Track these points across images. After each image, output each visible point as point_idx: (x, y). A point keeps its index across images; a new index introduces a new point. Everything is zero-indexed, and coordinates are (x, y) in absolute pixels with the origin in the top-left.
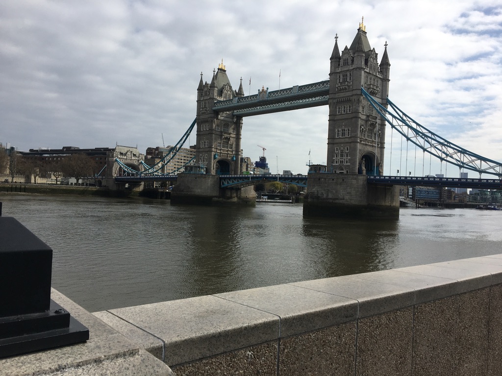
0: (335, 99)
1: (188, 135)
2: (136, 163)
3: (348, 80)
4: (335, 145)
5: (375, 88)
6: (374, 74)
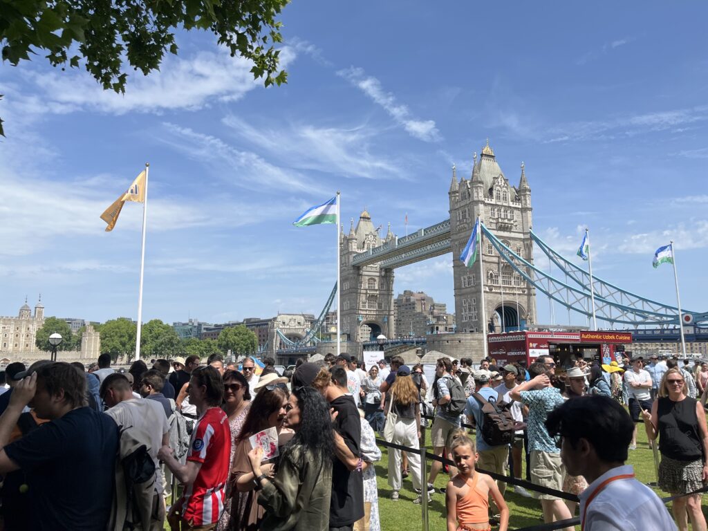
0: (457, 240)
1: (334, 296)
2: (300, 332)
3: (467, 217)
4: (462, 297)
5: (506, 221)
6: (505, 204)
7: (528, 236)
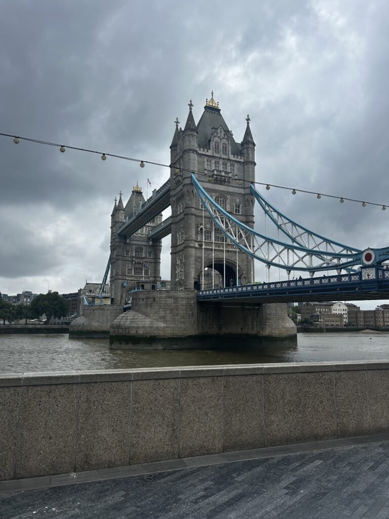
0: (174, 196)
4: (177, 255)
5: (223, 174)
6: (224, 157)
7: (248, 191)
